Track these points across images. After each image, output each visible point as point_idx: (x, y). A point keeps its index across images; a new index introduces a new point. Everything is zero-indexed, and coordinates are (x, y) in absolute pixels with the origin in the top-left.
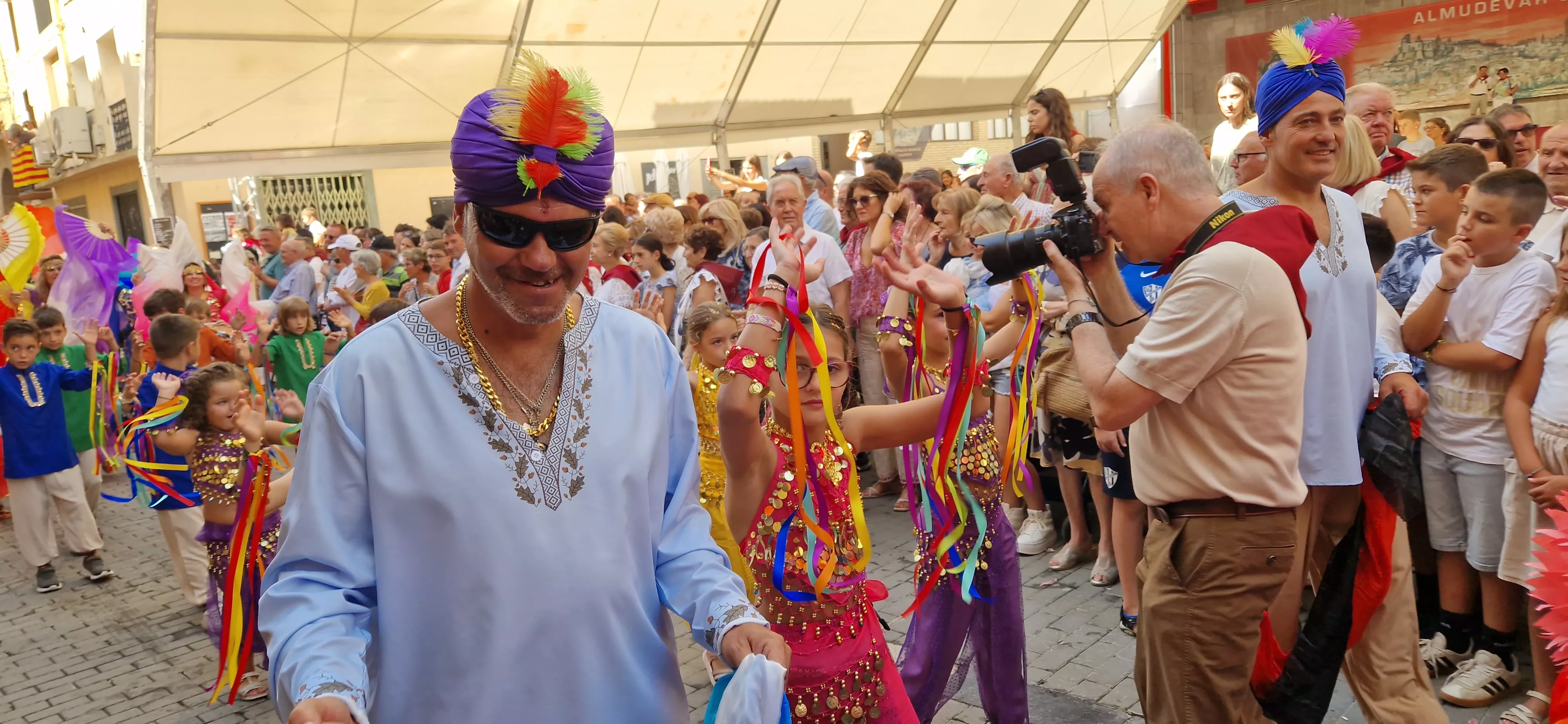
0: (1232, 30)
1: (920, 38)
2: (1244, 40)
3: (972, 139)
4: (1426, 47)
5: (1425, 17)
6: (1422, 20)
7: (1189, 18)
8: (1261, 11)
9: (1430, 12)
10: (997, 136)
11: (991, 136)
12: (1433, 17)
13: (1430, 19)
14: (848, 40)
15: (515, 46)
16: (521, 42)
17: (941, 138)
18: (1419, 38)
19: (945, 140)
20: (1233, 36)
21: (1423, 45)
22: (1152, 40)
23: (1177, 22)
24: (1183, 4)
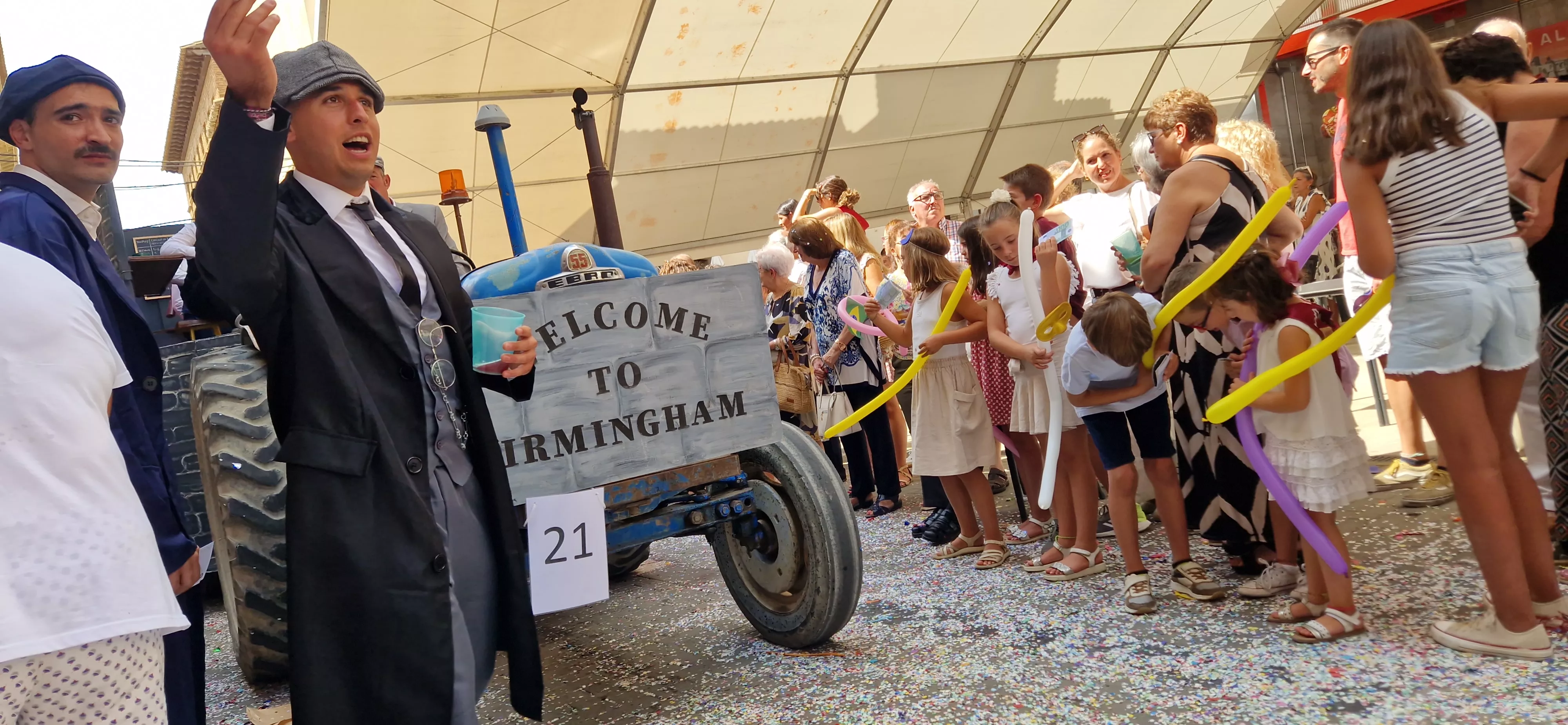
1: (987, 126)
4: (1558, 67)
5: (1552, 37)
6: (1549, 41)
9: (1557, 32)
12: (1560, 36)
13: (1558, 39)
14: (914, 136)
18: (1548, 59)
21: (1555, 66)
22: (1245, 97)
23: (1286, 74)
24: (1271, 59)
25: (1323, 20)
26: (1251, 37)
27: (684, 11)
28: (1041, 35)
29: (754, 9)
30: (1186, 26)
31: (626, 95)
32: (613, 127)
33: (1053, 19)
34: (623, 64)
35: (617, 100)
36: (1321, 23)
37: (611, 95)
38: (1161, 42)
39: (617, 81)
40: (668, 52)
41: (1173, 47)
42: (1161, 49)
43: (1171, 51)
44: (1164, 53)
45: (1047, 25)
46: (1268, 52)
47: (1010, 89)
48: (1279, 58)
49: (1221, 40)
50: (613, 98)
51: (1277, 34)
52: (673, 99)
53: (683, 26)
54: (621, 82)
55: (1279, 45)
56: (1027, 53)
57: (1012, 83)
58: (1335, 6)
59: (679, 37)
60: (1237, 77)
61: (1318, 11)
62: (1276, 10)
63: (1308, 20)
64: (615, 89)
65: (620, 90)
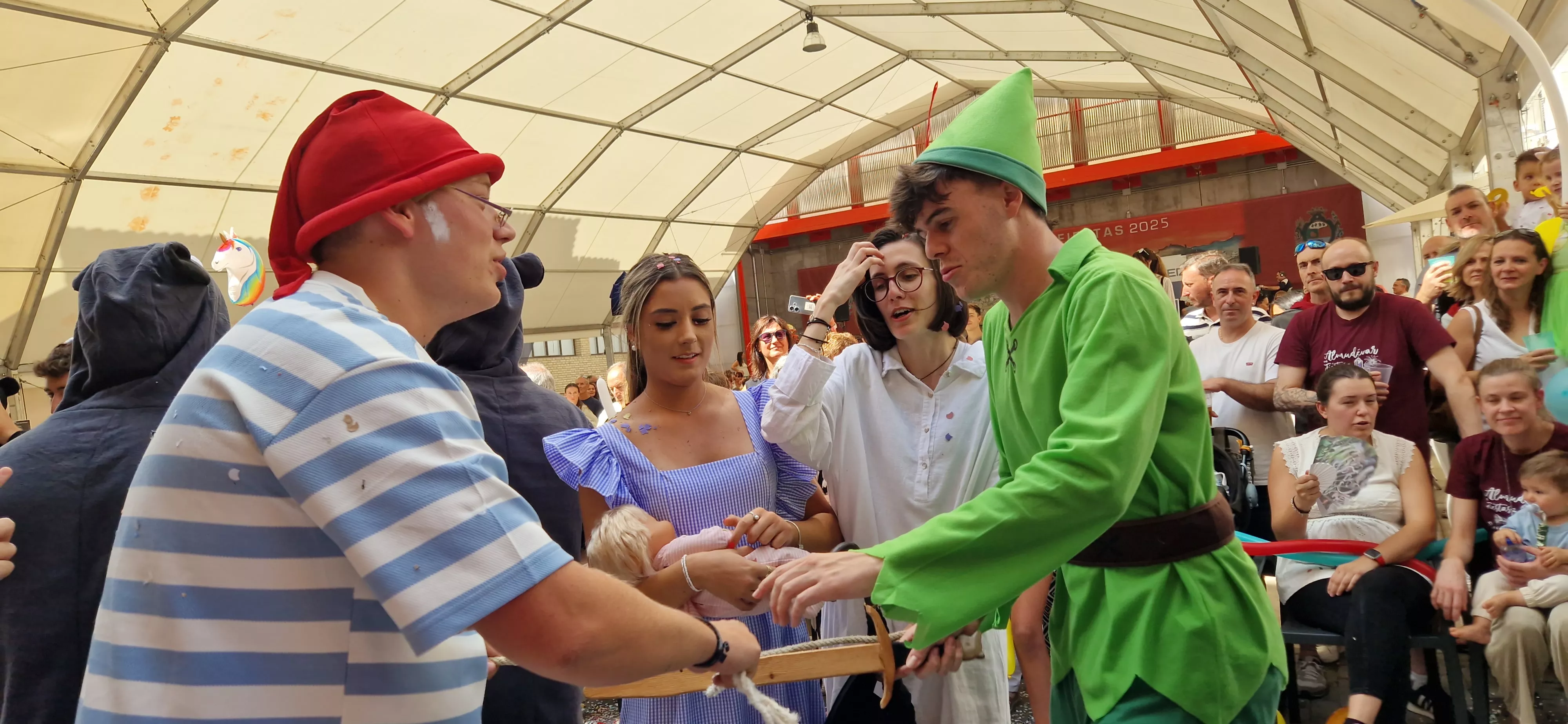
0: (801, 262)
2: (812, 271)
3: (575, 355)
7: (766, 252)
8: (823, 249)
10: (599, 352)
11: (594, 352)
15: (42, 273)
16: (49, 269)
17: (544, 354)
19: (547, 356)
20: (804, 268)
22: (727, 271)
23: (756, 255)
24: (749, 242)
25: (788, 217)
26: (734, 222)
27: (177, 102)
28: (561, 191)
29: (264, 116)
30: (685, 204)
31: (85, 182)
32: (61, 216)
33: (574, 179)
34: (85, 146)
35: (71, 186)
36: (786, 220)
37: (63, 179)
38: (664, 215)
39: (74, 164)
40: (149, 143)
41: (673, 221)
42: (663, 221)
43: (671, 223)
44: (665, 224)
45: (568, 183)
46: (747, 236)
47: (528, 237)
48: (754, 243)
49: (711, 221)
50: (65, 183)
51: (754, 223)
52: (147, 195)
53: (172, 118)
54: (81, 165)
55: (755, 232)
56: (547, 205)
57: (531, 231)
58: (797, 208)
59: (166, 129)
60: (722, 254)
61: (785, 209)
62: (755, 203)
63: (778, 216)
64: (70, 173)
65: (78, 175)
